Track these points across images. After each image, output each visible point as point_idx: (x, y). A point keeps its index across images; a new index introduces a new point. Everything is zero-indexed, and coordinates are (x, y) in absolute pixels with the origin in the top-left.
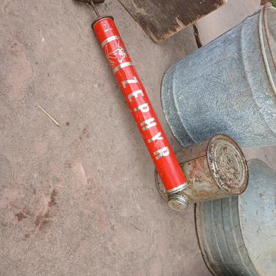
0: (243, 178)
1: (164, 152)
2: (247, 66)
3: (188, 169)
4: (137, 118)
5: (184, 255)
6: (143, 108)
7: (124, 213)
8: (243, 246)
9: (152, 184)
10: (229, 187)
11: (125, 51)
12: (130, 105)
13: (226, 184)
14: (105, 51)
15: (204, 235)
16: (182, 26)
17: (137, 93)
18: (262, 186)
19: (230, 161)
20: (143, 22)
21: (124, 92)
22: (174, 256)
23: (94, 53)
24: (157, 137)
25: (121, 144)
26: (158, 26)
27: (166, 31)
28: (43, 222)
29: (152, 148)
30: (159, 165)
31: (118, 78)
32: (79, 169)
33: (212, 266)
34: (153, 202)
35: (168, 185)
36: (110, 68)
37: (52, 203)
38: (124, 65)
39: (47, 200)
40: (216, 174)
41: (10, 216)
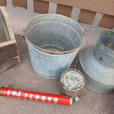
0: (81, 76)
5: (97, 104)
10: (80, 87)
13: (78, 88)
16: (18, 57)
17: (31, 96)
18: (90, 63)
19: (72, 79)
22: (94, 109)
24: (50, 99)
26: (14, 64)
40: (73, 90)
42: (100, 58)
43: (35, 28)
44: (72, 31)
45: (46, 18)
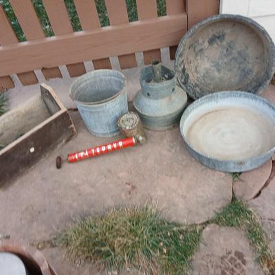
0: (135, 115)
1: (121, 144)
2: (94, 110)
3: (128, 136)
4: (107, 152)
5: (165, 139)
6: (104, 149)
8: (164, 116)
9: (134, 148)
11: (81, 152)
12: (102, 153)
15: (160, 128)
16: (73, 125)
17: (98, 150)
18: (142, 103)
20: (68, 141)
21: (97, 155)
23: (80, 164)
24: (115, 145)
25: (116, 158)
26: (71, 134)
27: (73, 132)
28: (134, 188)
29: (118, 148)
30: (124, 146)
31: (91, 156)
32: (121, 175)
34: (141, 149)
35: (132, 144)
36: (87, 159)
37: (129, 184)
38: (87, 154)
39: (128, 186)
41: (129, 196)
42: (148, 94)
43: (78, 92)
44: (116, 81)
45: (86, 78)
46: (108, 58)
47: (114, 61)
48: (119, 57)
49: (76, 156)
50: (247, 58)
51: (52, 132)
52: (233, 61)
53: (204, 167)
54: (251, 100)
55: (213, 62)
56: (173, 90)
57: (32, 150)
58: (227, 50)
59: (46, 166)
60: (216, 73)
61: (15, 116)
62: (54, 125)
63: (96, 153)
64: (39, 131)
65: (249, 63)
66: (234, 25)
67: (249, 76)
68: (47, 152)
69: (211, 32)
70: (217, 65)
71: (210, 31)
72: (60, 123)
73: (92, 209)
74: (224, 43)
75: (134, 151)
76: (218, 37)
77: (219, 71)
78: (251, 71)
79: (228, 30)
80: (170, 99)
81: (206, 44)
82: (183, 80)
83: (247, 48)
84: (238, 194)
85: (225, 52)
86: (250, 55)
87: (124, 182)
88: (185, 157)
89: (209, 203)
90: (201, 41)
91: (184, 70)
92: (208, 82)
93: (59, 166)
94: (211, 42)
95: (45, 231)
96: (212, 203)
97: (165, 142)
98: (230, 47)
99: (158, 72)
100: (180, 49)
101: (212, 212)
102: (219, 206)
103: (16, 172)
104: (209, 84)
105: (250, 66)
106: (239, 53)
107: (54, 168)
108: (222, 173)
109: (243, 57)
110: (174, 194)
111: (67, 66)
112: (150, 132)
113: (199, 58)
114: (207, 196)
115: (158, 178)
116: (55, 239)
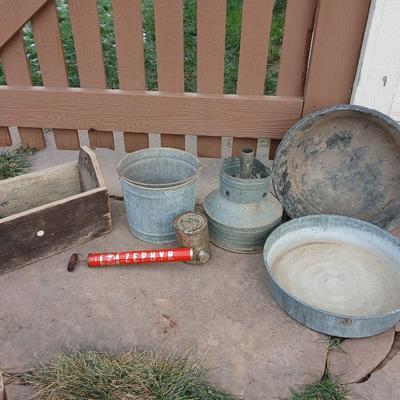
0: (202, 217)
1: (170, 254)
3: (184, 244)
4: (148, 262)
5: (238, 265)
6: (144, 256)
7: (194, 288)
8: (243, 230)
9: (189, 267)
10: (200, 228)
11: (110, 253)
12: (140, 262)
14: (106, 265)
15: (234, 248)
16: (109, 215)
17: (135, 256)
18: (217, 204)
20: (96, 236)
21: (131, 263)
23: (103, 271)
24: (162, 254)
26: (103, 227)
27: (107, 224)
28: (173, 324)
29: (166, 260)
30: (175, 259)
31: (123, 264)
32: (159, 301)
33: (255, 250)
34: (198, 270)
36: (116, 265)
37: (168, 318)
38: (117, 257)
39: (165, 320)
41: (163, 335)
42: (228, 193)
43: (130, 171)
44: (187, 169)
45: (146, 155)
46: (183, 136)
47: (191, 142)
48: (200, 137)
49: (101, 259)
50: (379, 178)
51: (77, 215)
52: (358, 177)
53: (288, 319)
54: (375, 237)
55: (328, 172)
56: (265, 195)
57: (41, 233)
58: (352, 159)
59: (53, 265)
60: (331, 190)
61: (32, 182)
62: (82, 205)
63: (131, 260)
64: (60, 207)
65: (380, 184)
66: (367, 126)
67: (378, 204)
68: (60, 243)
69: (333, 130)
70: (333, 178)
71: (331, 127)
72: (91, 205)
73: (102, 342)
74: (349, 149)
75: (188, 272)
76: (342, 139)
77: (335, 187)
78: (382, 196)
79: (357, 131)
80: (257, 207)
81: (324, 145)
82: (281, 188)
83: (381, 162)
84: (333, 371)
85: (348, 162)
86: (384, 173)
87: (162, 312)
88: (262, 297)
89: (285, 375)
90: (316, 140)
91: (285, 175)
92: (317, 200)
93: (71, 268)
94: (331, 143)
95: (20, 359)
96: (290, 375)
97: (237, 268)
98: (356, 156)
99: (248, 165)
100: (285, 144)
101: (287, 389)
102: (300, 383)
103: (7, 261)
104: (318, 204)
105: (381, 189)
106: (368, 167)
107: (63, 269)
108: (314, 333)
109: (372, 173)
110: (234, 349)
111: (125, 133)
112: (217, 250)
113: (309, 163)
114: (285, 363)
115: (214, 318)
116: (30, 373)
